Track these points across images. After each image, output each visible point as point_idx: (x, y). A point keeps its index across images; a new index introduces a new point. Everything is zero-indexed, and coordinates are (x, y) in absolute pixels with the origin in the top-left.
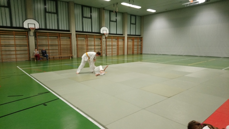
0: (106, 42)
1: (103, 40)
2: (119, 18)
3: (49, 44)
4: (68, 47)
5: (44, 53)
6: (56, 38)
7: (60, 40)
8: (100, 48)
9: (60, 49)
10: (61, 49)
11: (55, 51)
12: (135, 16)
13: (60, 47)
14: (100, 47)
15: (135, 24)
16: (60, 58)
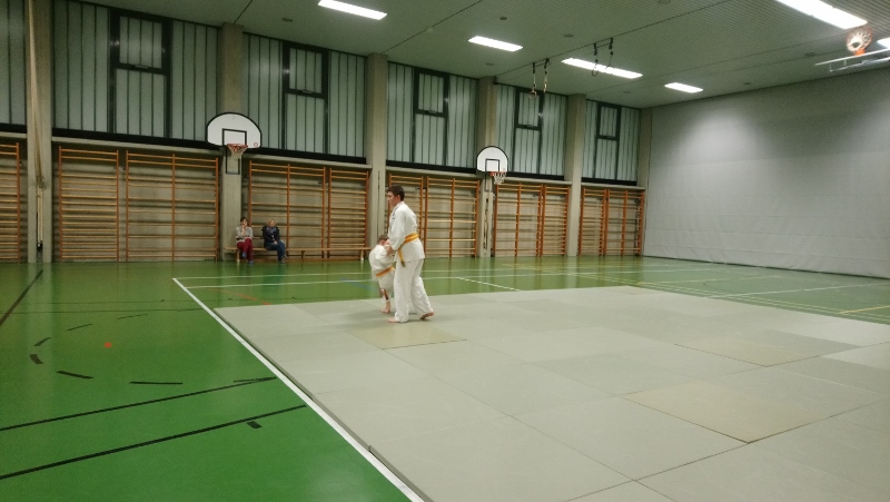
0: (495, 203)
1: (485, 195)
2: (551, 115)
3: (291, 204)
4: (357, 218)
5: (270, 237)
6: (316, 183)
7: (329, 192)
8: (470, 227)
9: (329, 226)
10: (332, 223)
11: (307, 231)
12: (618, 108)
13: (326, 216)
14: (470, 222)
15: (617, 138)
16: (326, 257)
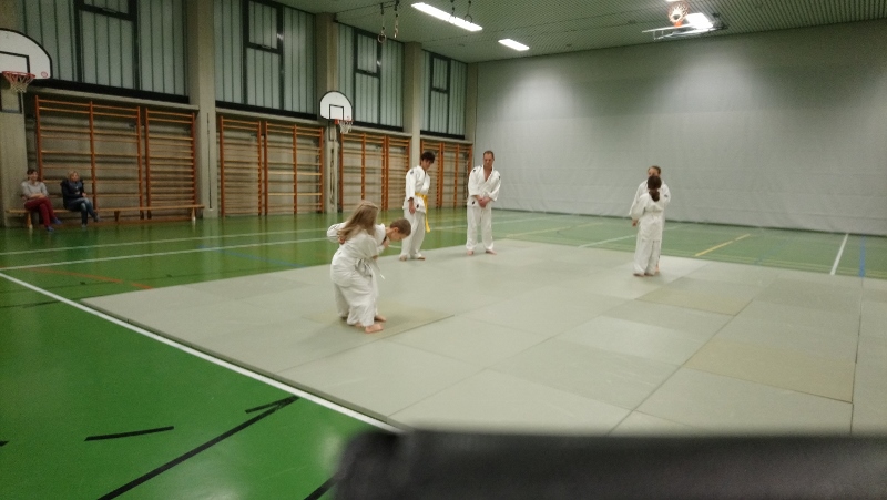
0: (340, 153)
1: (329, 145)
2: (388, 63)
3: (96, 153)
4: (181, 169)
6: (127, 126)
7: (146, 137)
8: (313, 179)
9: (147, 179)
10: (152, 176)
11: (119, 186)
12: (448, 60)
13: (144, 168)
14: (315, 174)
15: (447, 91)
16: (146, 218)
